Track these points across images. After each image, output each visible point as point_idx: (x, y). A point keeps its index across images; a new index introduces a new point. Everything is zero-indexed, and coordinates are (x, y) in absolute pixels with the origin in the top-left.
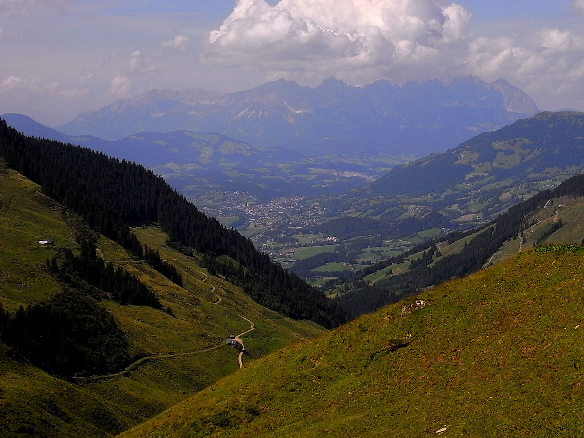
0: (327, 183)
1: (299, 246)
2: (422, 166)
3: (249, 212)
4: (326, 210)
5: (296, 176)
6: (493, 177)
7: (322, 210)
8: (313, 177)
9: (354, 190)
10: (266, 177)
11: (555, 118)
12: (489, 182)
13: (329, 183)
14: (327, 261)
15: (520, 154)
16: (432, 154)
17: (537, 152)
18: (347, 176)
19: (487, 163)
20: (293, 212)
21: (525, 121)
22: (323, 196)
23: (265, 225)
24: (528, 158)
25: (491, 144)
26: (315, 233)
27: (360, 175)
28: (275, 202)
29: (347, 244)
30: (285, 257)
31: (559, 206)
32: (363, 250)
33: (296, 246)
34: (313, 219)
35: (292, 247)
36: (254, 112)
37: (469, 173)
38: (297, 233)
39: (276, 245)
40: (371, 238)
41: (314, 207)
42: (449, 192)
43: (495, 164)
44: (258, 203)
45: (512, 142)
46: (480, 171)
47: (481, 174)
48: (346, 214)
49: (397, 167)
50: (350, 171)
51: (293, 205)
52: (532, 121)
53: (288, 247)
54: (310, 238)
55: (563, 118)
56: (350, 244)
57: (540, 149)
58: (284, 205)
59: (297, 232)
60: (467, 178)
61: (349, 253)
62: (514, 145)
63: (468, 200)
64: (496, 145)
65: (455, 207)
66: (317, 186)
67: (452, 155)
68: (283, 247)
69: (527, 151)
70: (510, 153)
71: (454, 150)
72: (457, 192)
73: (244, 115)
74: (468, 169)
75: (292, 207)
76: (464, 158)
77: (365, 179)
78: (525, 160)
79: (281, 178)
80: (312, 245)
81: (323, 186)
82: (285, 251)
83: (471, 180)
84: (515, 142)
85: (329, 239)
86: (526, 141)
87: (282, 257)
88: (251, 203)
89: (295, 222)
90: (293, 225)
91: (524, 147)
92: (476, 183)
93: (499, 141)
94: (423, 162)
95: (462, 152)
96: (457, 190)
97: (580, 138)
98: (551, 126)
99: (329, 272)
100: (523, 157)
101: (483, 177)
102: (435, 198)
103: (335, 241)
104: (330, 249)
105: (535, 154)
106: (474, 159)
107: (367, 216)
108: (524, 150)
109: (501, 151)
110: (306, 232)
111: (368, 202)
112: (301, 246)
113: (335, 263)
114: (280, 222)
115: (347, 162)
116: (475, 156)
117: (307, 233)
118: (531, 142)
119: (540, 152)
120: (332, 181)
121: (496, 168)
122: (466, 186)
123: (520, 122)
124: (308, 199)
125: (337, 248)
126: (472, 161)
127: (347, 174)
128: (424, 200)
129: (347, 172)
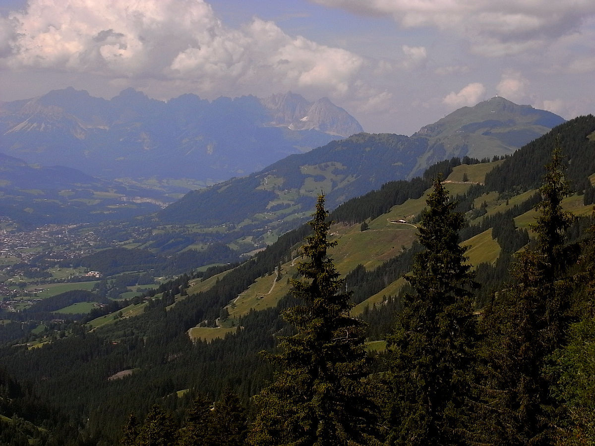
0: (111, 209)
1: (52, 282)
2: (219, 191)
3: (5, 240)
4: (100, 241)
5: (75, 200)
6: (300, 206)
7: (95, 240)
8: (97, 202)
9: (139, 218)
10: (39, 200)
11: (373, 140)
12: (294, 212)
13: (114, 209)
14: (76, 301)
15: (332, 180)
16: (233, 178)
17: (351, 179)
18: (139, 201)
19: (294, 190)
20: (60, 242)
21: (340, 143)
22: (102, 224)
23: (19, 256)
24: (340, 186)
25: (299, 168)
26: (75, 267)
27: (154, 202)
28: (42, 230)
29: (110, 280)
30: (30, 295)
31: (332, 234)
32: (129, 288)
33: (48, 282)
34: (81, 250)
35: (43, 283)
36: (35, 125)
37: (272, 200)
38: (53, 267)
39: (25, 280)
40: (141, 274)
41: (86, 237)
42: (247, 222)
43: (302, 191)
44: (19, 230)
45: (323, 167)
46: (284, 198)
47: (285, 202)
48: (122, 245)
49: (192, 192)
50: (142, 197)
51: (62, 234)
52: (347, 143)
53: (36, 283)
54: (68, 272)
55: (381, 141)
56: (114, 280)
57: (355, 175)
58: (51, 234)
59: (53, 265)
60: (269, 207)
61: (111, 292)
62: (325, 170)
63: (265, 231)
64: (305, 169)
65: (249, 239)
66: (99, 212)
67: (255, 179)
68: (31, 283)
69: (340, 177)
70: (320, 178)
71: (257, 174)
72: (257, 222)
73: (23, 128)
74: (271, 196)
75: (60, 236)
76: (267, 184)
77: (159, 206)
78: (336, 188)
79: (57, 201)
80: (68, 281)
81: (105, 213)
82: (32, 288)
83: (273, 209)
84: (327, 166)
85: (91, 273)
86: (339, 166)
87: (26, 295)
88: (10, 230)
89: (57, 253)
90: (54, 257)
91: (336, 172)
92: (279, 213)
93: (309, 165)
94: (221, 187)
95: (266, 176)
96: (256, 220)
97: (399, 164)
98: (368, 149)
99: (74, 314)
100: (335, 184)
101: (288, 206)
102: (229, 229)
103: (98, 276)
104: (88, 286)
105: (348, 181)
106: (279, 185)
107: (146, 247)
108: (336, 176)
109: (309, 176)
110: (65, 265)
111: (150, 232)
112: (55, 283)
113: (85, 303)
114: (39, 253)
115: (144, 186)
116: (281, 181)
117: (66, 267)
118: (345, 167)
119: (354, 179)
120: (117, 207)
121: (303, 196)
122: (267, 216)
123: (334, 144)
124: (81, 227)
125: (97, 286)
126: (276, 186)
127: (138, 200)
128: (217, 231)
129: (139, 197)
